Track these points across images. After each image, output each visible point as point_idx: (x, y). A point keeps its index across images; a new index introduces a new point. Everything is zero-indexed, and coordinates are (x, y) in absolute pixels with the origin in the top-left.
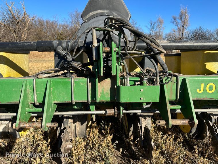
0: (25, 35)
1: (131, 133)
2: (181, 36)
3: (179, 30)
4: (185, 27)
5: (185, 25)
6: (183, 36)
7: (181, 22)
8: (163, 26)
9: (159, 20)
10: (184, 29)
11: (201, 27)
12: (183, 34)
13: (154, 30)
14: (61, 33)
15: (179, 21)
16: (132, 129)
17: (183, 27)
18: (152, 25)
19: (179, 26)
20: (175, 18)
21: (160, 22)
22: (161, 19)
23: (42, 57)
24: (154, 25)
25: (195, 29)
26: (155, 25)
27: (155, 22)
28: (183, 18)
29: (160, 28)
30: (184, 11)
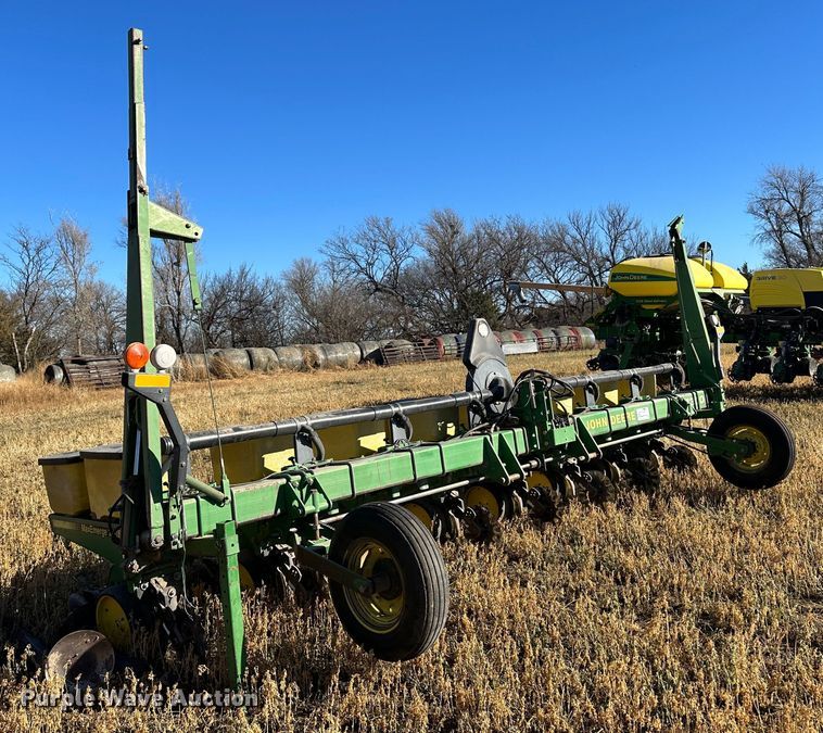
2: (175, 303)
5: (183, 258)
6: (183, 305)
8: (87, 261)
9: (65, 230)
11: (247, 270)
12: (179, 293)
13: (45, 273)
17: (178, 264)
21: (73, 243)
22: (76, 227)
24: (38, 251)
25: (222, 273)
26: (48, 251)
29: (77, 265)
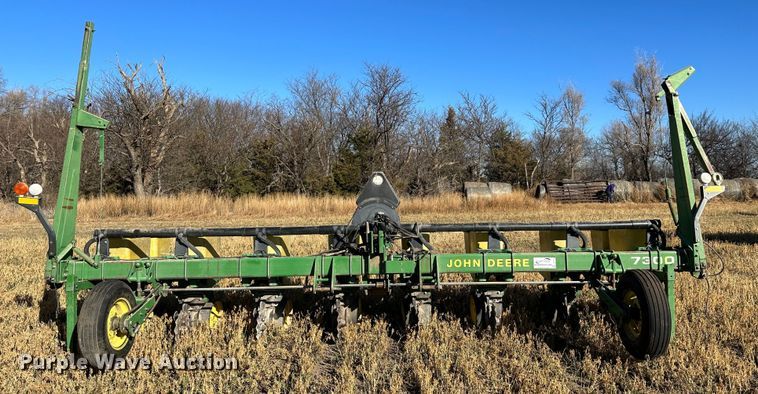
0: (159, 151)
1: (407, 321)
2: (646, 143)
3: (637, 123)
4: (653, 114)
5: (654, 108)
6: (652, 143)
7: (639, 98)
8: (581, 115)
9: (568, 94)
10: (653, 120)
11: (707, 116)
12: (649, 135)
13: (555, 124)
14: (265, 143)
15: (634, 96)
16: (408, 316)
17: (649, 113)
18: (549, 111)
19: (634, 110)
20: (619, 89)
21: (573, 102)
22: (575, 91)
23: (209, 215)
24: (553, 109)
26: (558, 109)
27: (557, 100)
28: (644, 88)
29: (574, 118)
30: (646, 68)
